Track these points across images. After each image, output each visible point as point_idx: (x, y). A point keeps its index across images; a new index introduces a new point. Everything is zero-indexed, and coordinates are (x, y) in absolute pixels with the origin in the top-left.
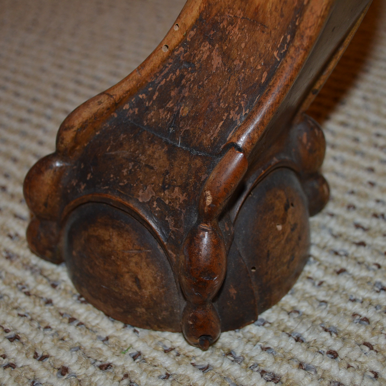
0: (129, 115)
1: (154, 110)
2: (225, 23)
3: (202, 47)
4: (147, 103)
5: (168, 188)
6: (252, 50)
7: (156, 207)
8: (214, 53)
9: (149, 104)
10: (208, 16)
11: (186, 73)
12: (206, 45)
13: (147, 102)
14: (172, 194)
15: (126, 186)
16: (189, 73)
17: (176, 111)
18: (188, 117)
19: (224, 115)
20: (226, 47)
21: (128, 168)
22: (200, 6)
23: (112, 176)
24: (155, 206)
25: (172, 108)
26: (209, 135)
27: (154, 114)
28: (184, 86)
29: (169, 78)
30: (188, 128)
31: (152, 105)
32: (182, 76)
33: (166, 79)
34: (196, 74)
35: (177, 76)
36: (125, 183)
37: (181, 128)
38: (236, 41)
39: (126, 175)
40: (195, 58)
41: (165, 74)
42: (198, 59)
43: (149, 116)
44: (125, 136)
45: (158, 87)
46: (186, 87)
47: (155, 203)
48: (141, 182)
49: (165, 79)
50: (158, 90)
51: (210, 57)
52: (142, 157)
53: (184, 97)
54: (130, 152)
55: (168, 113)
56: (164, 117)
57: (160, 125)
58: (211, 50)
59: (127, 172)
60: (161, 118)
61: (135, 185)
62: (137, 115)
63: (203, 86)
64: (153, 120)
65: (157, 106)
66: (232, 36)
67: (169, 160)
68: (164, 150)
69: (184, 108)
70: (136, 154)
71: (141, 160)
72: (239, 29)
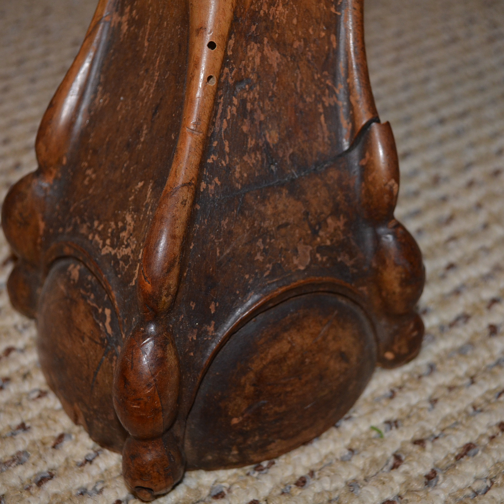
0: (213, 193)
1: (238, 164)
2: (265, 7)
3: (248, 52)
4: (223, 162)
5: (320, 228)
6: (306, 21)
7: (322, 259)
8: (267, 50)
9: (225, 161)
10: (242, 11)
11: (245, 95)
12: (252, 47)
13: (222, 160)
14: (328, 230)
15: (273, 269)
16: (248, 92)
17: (263, 145)
18: (282, 140)
19: (319, 108)
20: (277, 35)
21: (259, 250)
22: (232, 3)
23: (247, 277)
24: (320, 259)
25: (257, 144)
26: (320, 140)
27: (241, 168)
28: (252, 111)
29: (229, 114)
30: (291, 151)
31: (230, 160)
32: (243, 102)
33: (226, 118)
34: (258, 88)
35: (237, 105)
36: (270, 268)
37: (284, 156)
38: (285, 21)
39: (263, 260)
40: (247, 70)
41: (222, 113)
42: (251, 69)
43: (237, 175)
44: (227, 221)
45: (223, 135)
46: (256, 110)
47: (318, 256)
48: (286, 250)
49: (225, 120)
50: (225, 139)
51: (264, 58)
52: (266, 224)
53: (261, 123)
54: (248, 231)
55: (256, 154)
56: (254, 162)
57: (257, 174)
58: (261, 50)
59: (261, 255)
60: (251, 165)
61: (283, 259)
62: (221, 185)
63: (274, 95)
64: (245, 175)
65: (237, 157)
66: (279, 18)
67: (298, 199)
68: (284, 194)
69: (270, 134)
70: (255, 227)
71: (267, 228)
72: (283, 5)
